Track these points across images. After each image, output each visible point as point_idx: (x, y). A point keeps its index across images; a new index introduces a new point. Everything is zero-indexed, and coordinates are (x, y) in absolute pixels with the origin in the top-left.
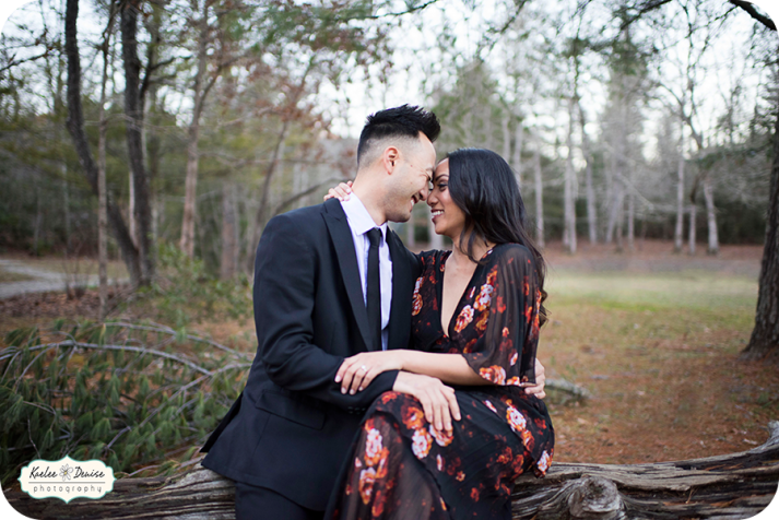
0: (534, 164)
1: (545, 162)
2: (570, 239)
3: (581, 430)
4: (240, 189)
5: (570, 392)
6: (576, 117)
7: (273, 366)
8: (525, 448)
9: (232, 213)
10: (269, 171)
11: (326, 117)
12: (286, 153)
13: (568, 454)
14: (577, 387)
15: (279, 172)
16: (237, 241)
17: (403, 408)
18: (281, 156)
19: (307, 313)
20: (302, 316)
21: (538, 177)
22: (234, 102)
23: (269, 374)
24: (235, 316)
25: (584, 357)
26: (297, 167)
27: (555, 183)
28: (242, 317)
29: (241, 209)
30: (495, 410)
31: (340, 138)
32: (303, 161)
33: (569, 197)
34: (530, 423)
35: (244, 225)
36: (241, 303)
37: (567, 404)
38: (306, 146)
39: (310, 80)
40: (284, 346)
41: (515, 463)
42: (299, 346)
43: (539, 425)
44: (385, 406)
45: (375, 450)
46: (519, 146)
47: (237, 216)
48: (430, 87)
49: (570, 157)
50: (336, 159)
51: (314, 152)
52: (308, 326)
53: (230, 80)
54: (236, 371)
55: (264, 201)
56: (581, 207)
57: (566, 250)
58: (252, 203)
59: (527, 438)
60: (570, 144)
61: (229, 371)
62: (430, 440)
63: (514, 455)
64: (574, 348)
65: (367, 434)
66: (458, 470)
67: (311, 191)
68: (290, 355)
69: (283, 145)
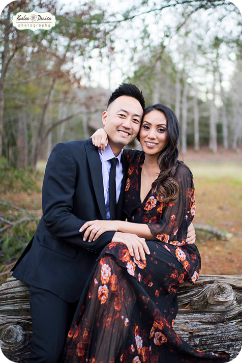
0: (194, 103)
1: (200, 102)
2: (213, 145)
3: (217, 254)
4: (28, 116)
5: (211, 232)
6: (217, 77)
7: (48, 222)
8: (185, 270)
9: (23, 129)
10: (45, 107)
11: (77, 76)
12: (55, 96)
13: (210, 266)
14: (215, 230)
15: (50, 107)
16: (26, 145)
17: (120, 251)
18: (51, 98)
19: (70, 196)
20: (67, 198)
21: (196, 110)
22: (25, 67)
23: (46, 226)
24: (25, 190)
25: (219, 213)
26: (61, 105)
27: (205, 114)
28: (29, 191)
29: (29, 127)
30: (169, 250)
31: (85, 88)
32: (64, 101)
33: (213, 123)
34: (188, 256)
35: (30, 137)
36: (29, 183)
37: (210, 239)
38: (66, 93)
39: (69, 54)
40: (55, 212)
41: (180, 278)
42: (64, 213)
43: (193, 257)
44: (110, 250)
45: (107, 275)
46: (185, 93)
47: (26, 132)
48: (136, 59)
49: (214, 100)
50: (83, 100)
51: (70, 96)
52: (71, 203)
53: (23, 55)
54: (26, 222)
55: (42, 124)
56: (219, 128)
57: (211, 151)
58: (35, 124)
59: (186, 265)
60: (214, 92)
61: (23, 222)
62: (135, 266)
63: (179, 274)
64: (214, 208)
65: (101, 266)
66: (150, 281)
67: (68, 118)
68: (58, 217)
69: (53, 92)
